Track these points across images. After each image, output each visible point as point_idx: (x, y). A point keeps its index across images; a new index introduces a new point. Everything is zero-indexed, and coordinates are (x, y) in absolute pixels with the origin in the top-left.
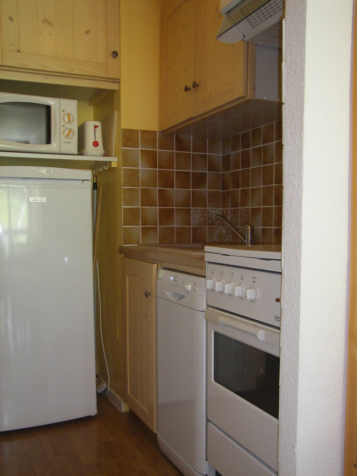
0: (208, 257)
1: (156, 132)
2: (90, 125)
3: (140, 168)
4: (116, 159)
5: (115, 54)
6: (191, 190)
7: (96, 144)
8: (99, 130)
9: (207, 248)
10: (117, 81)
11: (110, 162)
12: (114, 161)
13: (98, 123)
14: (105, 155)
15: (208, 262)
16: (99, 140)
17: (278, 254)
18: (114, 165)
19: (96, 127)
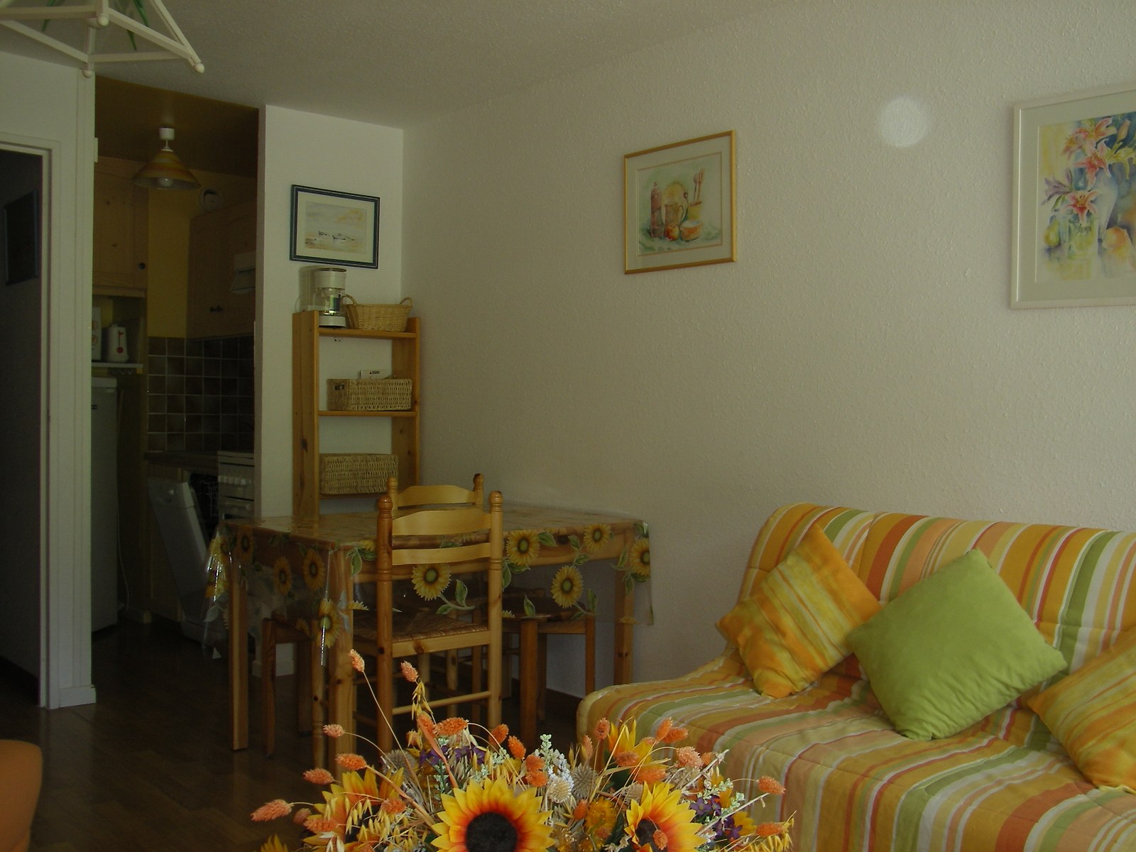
0: (221, 459)
1: (183, 339)
2: (115, 331)
3: (166, 375)
4: (142, 366)
5: (143, 266)
6: (220, 396)
7: (120, 350)
8: (123, 338)
9: (220, 452)
10: (146, 290)
11: (135, 369)
12: (139, 367)
13: (123, 330)
14: (129, 362)
15: (222, 463)
16: (124, 345)
17: (248, 455)
18: (140, 371)
19: (120, 334)
